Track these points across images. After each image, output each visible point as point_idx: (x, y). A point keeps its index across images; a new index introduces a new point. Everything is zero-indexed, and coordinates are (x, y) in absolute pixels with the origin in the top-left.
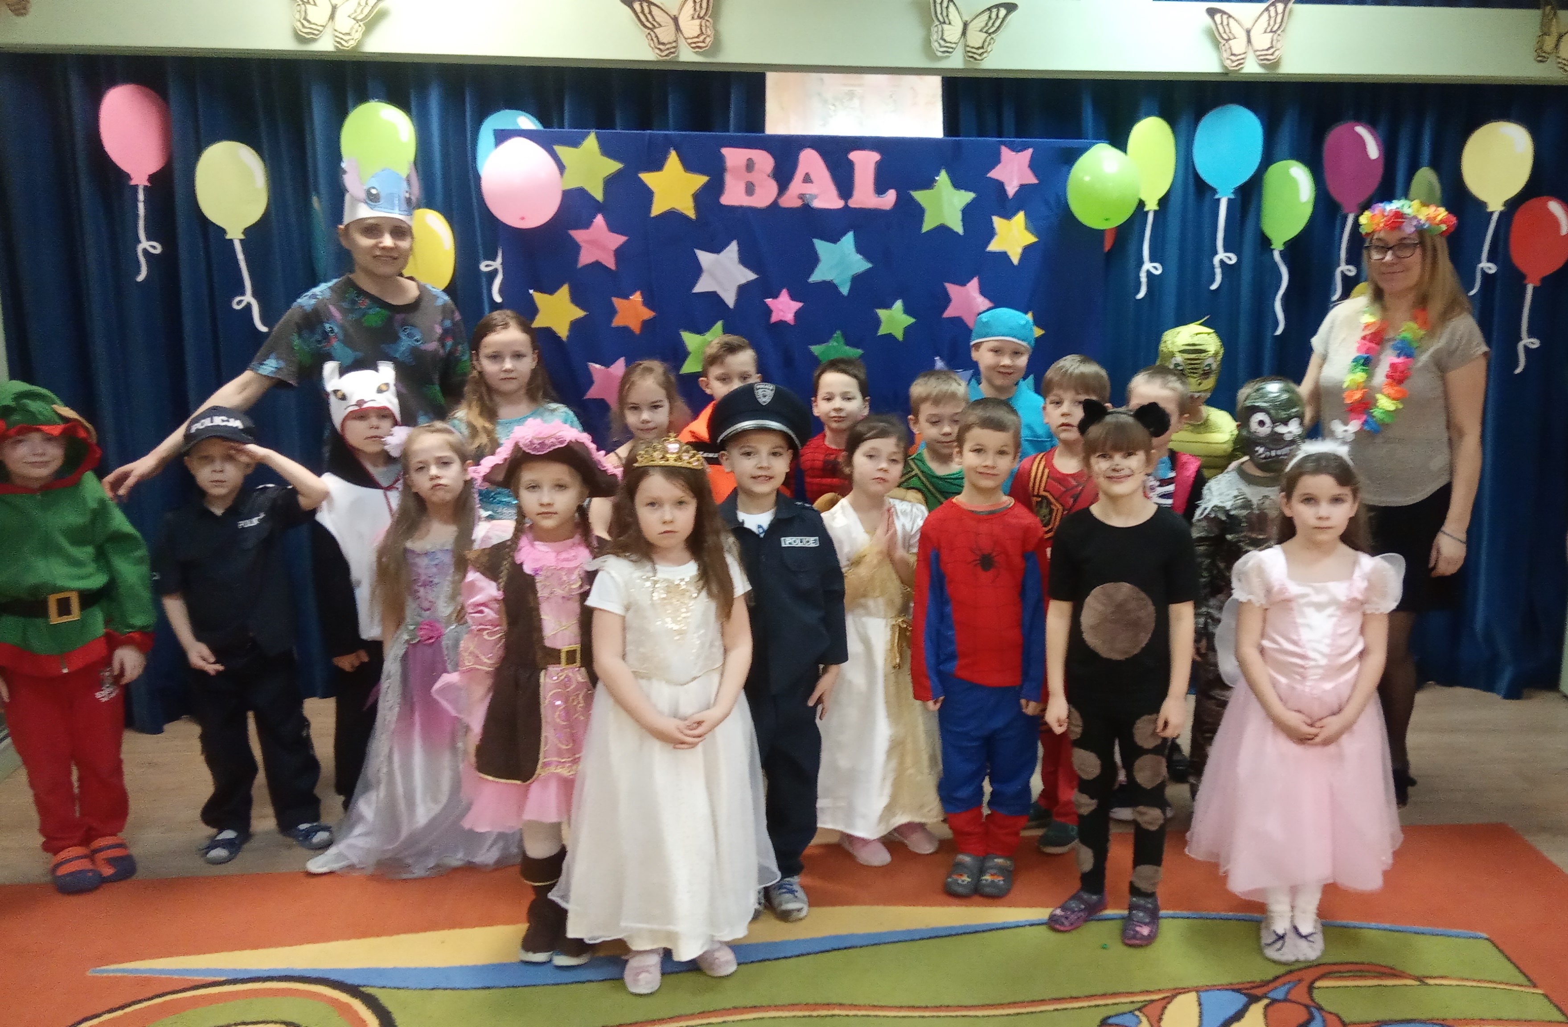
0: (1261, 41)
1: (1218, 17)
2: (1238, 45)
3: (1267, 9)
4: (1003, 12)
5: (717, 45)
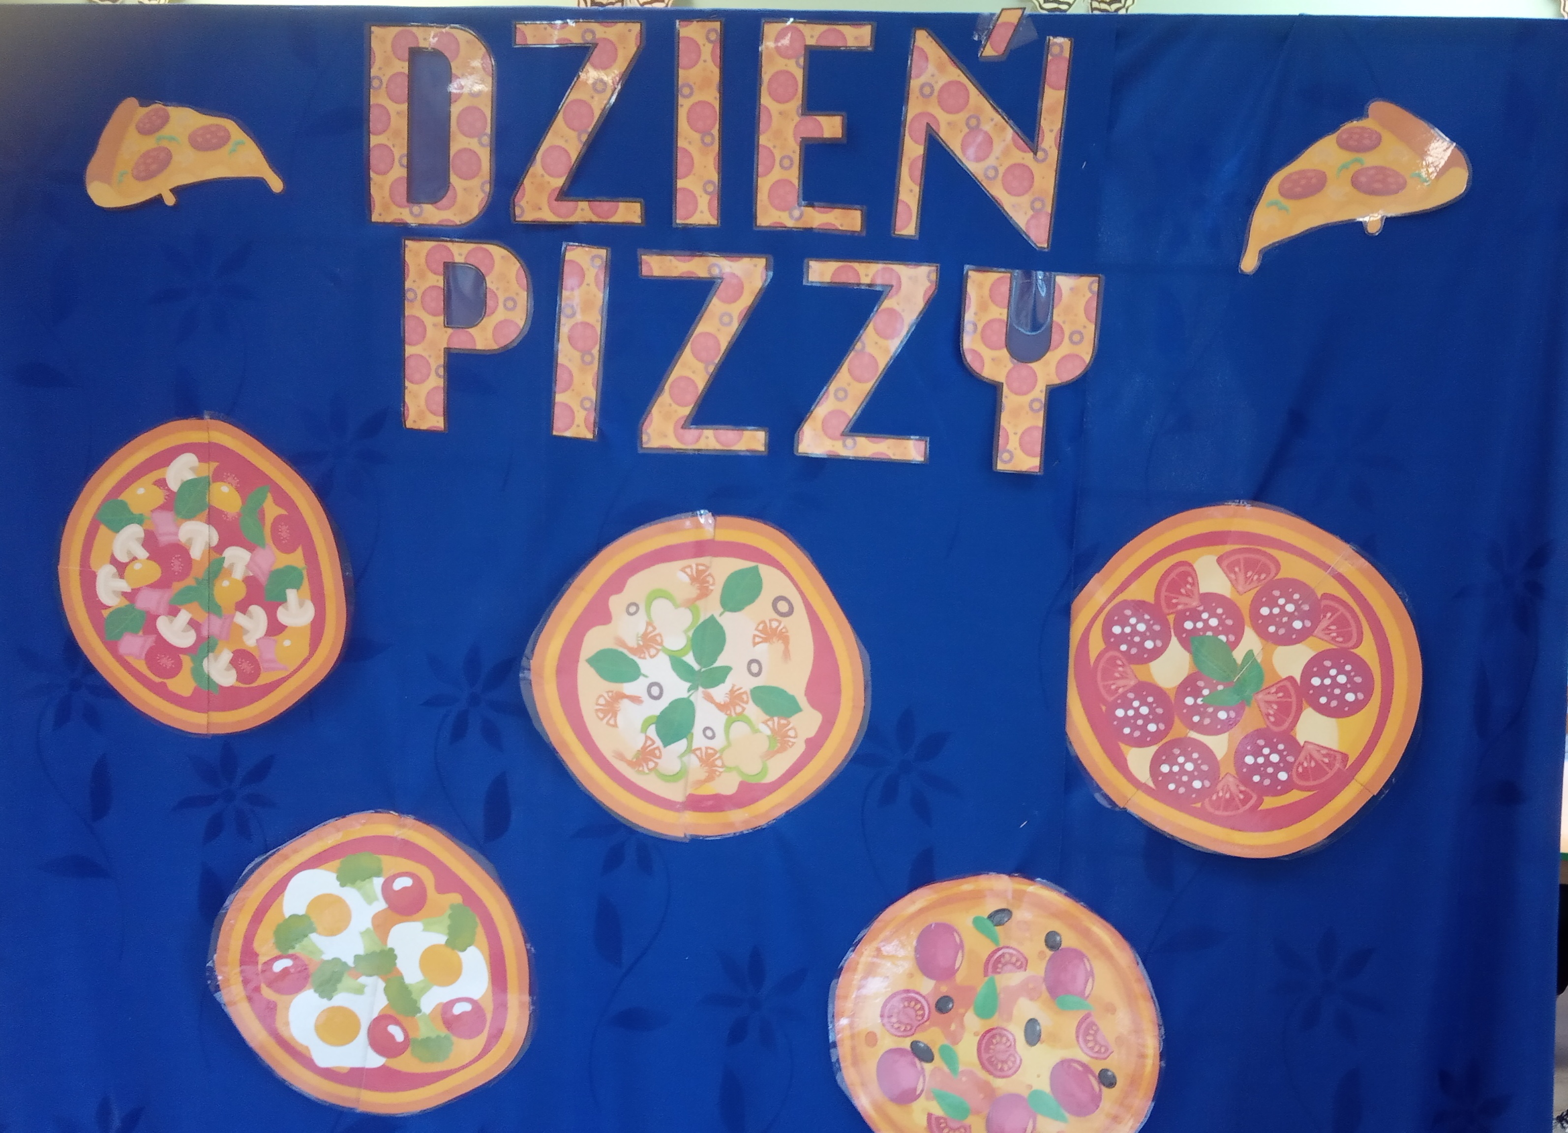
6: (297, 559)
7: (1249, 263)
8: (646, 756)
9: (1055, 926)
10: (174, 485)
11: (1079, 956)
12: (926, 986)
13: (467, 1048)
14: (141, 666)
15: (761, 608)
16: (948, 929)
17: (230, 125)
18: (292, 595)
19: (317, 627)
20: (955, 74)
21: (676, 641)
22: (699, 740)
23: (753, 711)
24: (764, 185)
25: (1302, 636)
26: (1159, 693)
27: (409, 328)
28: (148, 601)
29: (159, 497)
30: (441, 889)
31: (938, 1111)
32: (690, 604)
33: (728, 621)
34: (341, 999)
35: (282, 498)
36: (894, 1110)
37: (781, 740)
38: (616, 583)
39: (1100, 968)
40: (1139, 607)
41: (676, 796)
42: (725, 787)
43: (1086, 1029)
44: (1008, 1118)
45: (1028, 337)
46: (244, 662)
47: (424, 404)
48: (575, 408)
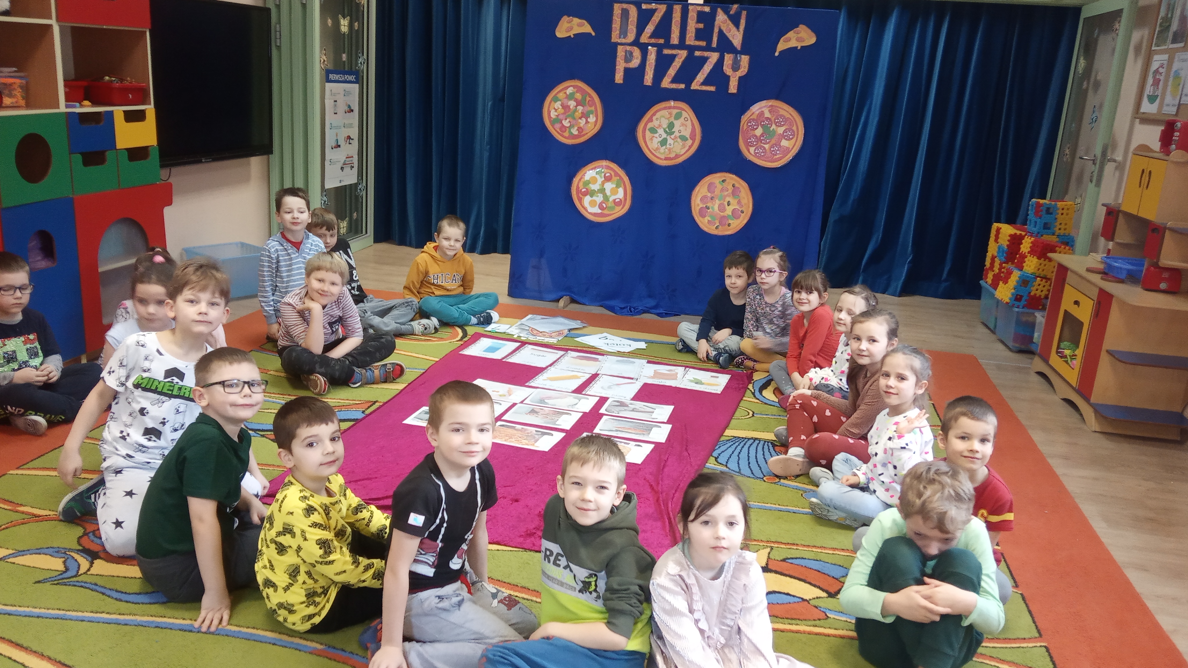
6: (593, 108)
7: (777, 54)
8: (657, 149)
9: (734, 182)
10: (568, 93)
11: (739, 188)
12: (709, 195)
13: (618, 208)
14: (558, 130)
15: (682, 120)
16: (714, 183)
17: (585, 22)
18: (591, 116)
19: (596, 122)
20: (726, 17)
21: (665, 126)
22: (668, 146)
23: (679, 140)
24: (688, 36)
25: (783, 125)
26: (756, 136)
27: (617, 63)
28: (561, 117)
29: (565, 96)
30: (615, 176)
31: (710, 219)
32: (668, 119)
33: (675, 122)
34: (594, 198)
35: (590, 96)
36: (701, 219)
37: (684, 146)
38: (654, 114)
39: (742, 190)
40: (753, 120)
41: (663, 157)
42: (672, 155)
43: (739, 202)
44: (723, 220)
45: (736, 67)
46: (580, 129)
47: (619, 78)
48: (648, 79)
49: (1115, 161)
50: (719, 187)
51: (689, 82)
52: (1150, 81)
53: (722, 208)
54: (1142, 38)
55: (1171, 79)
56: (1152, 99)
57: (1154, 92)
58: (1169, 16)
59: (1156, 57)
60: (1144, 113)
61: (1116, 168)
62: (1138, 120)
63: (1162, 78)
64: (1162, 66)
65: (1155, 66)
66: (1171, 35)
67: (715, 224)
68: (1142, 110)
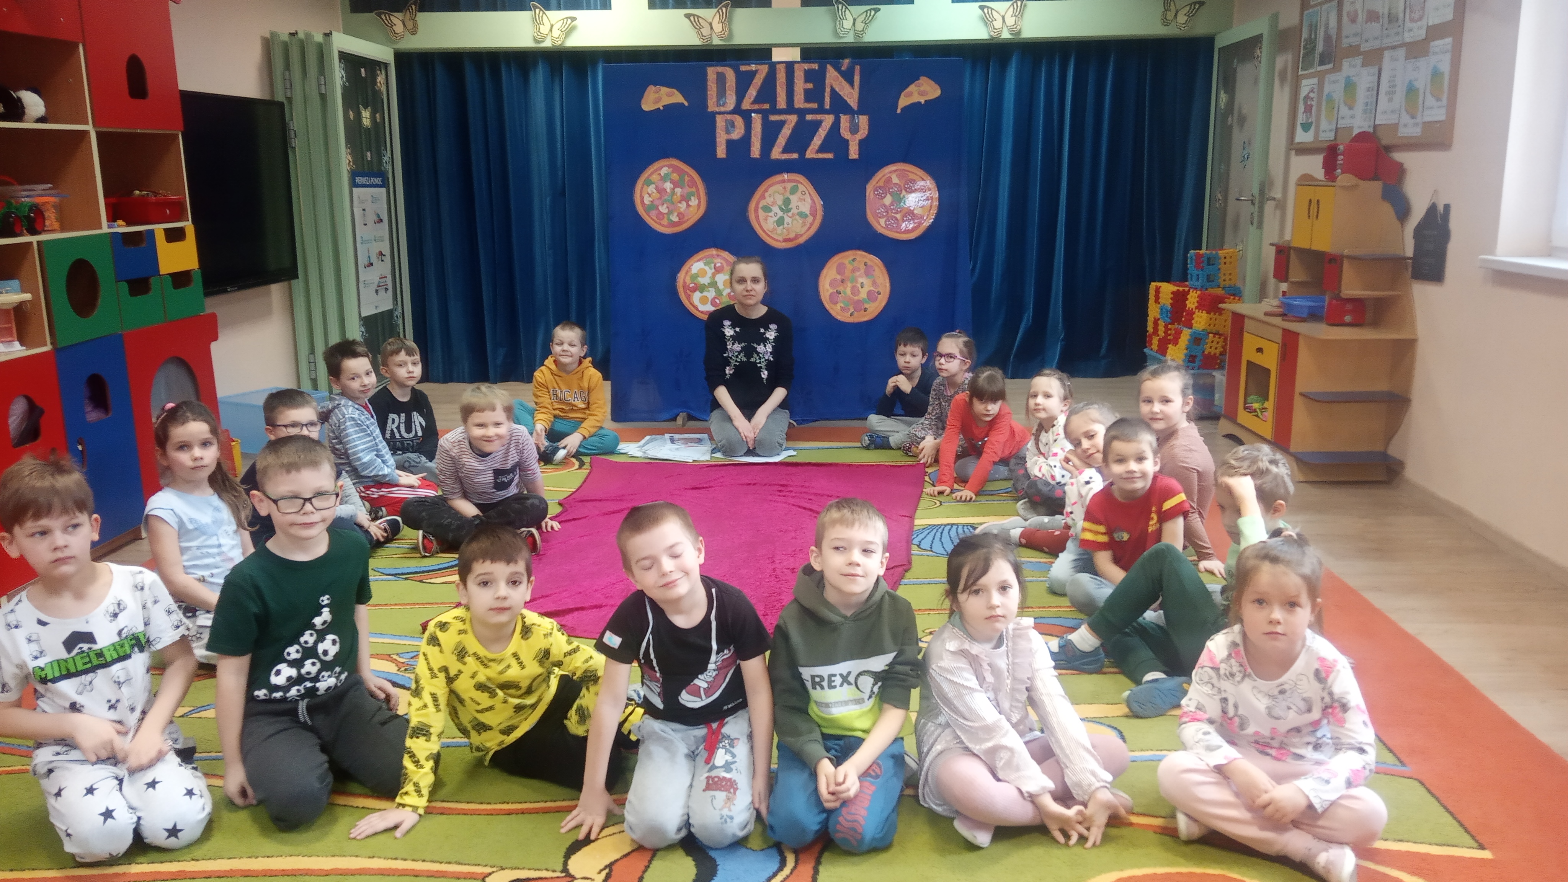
0: (1010, 21)
1: (986, 10)
2: (998, 24)
3: (1013, 4)
4: (873, 12)
5: (731, 35)
6: (694, 189)
7: (899, 111)
8: (774, 229)
9: (865, 260)
10: (662, 174)
11: (872, 267)
12: (839, 277)
14: (654, 218)
15: (799, 194)
16: (844, 264)
17: (675, 91)
18: (692, 198)
19: (699, 205)
20: (836, 74)
21: (780, 203)
22: (786, 225)
23: (797, 217)
24: (796, 99)
26: (885, 206)
27: (718, 135)
28: (656, 202)
29: (659, 178)
31: (842, 305)
32: (783, 194)
33: (791, 197)
34: (705, 294)
35: (689, 176)
36: (833, 306)
37: (804, 224)
38: (766, 191)
39: (876, 268)
40: (880, 187)
41: (781, 239)
42: (792, 236)
43: (874, 283)
44: (859, 306)
45: (854, 129)
46: (680, 215)
47: (721, 152)
48: (756, 151)
49: (1274, 199)
50: (849, 267)
51: (802, 151)
52: (1301, 108)
53: (855, 291)
54: (1287, 61)
55: (1324, 103)
56: (1306, 127)
57: (1308, 118)
58: (1313, 36)
59: (1304, 82)
60: (1299, 143)
61: (1277, 207)
62: (1293, 152)
63: (1314, 103)
64: (1312, 91)
65: (1304, 91)
66: (1317, 56)
67: (849, 309)
68: (1298, 139)
